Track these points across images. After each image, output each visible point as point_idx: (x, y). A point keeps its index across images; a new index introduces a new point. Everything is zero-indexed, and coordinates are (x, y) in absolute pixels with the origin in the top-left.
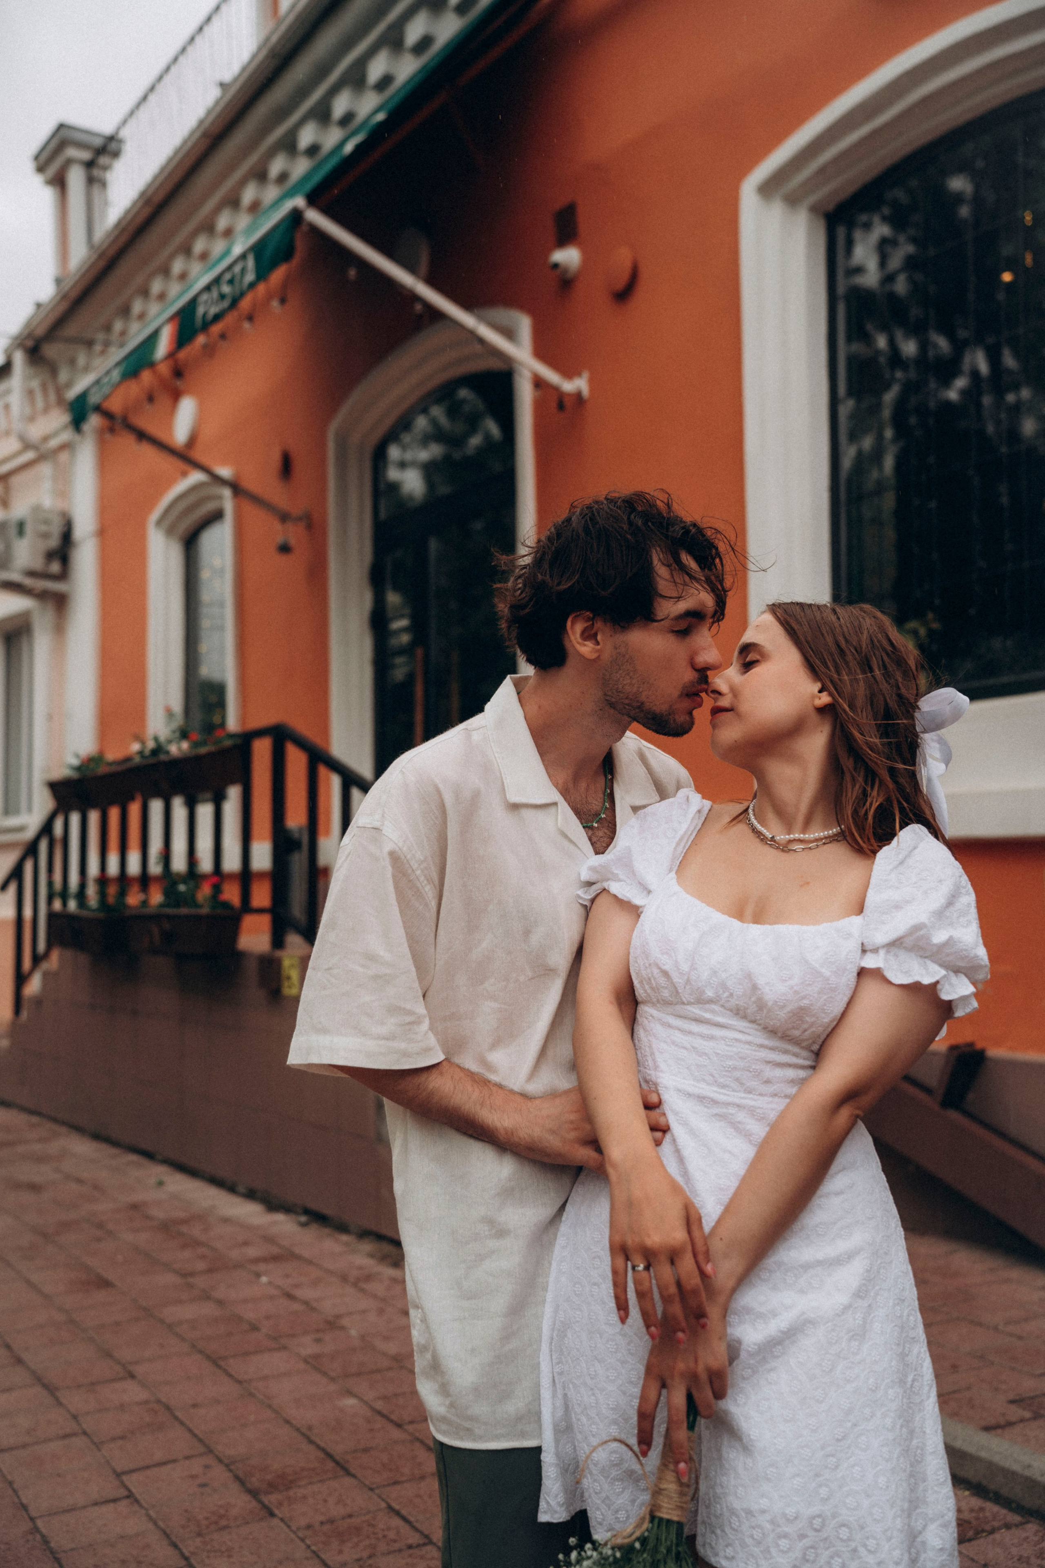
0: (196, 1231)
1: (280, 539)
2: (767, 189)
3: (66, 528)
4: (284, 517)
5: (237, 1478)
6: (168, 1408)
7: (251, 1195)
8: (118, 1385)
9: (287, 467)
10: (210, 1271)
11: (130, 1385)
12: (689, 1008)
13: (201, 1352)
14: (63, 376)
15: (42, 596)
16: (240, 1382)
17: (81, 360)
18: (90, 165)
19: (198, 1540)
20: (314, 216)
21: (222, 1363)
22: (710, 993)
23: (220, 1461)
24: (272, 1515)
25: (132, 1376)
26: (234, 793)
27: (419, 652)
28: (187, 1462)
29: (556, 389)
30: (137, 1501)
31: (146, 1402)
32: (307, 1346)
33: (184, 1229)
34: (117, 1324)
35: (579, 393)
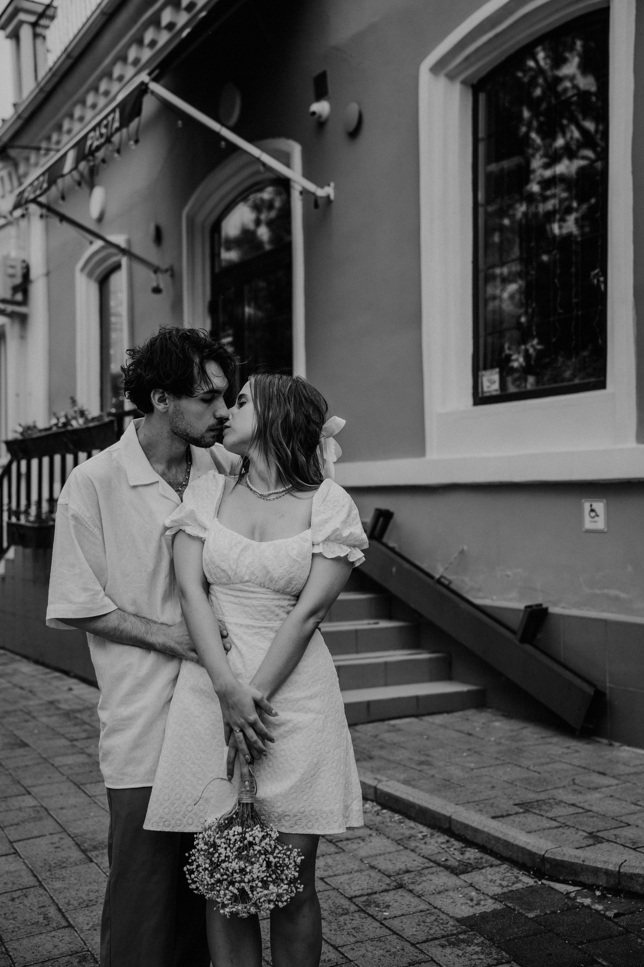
0: (85, 717)
1: (154, 284)
2: (435, 70)
3: (25, 270)
4: (156, 270)
5: (77, 844)
6: (46, 809)
8: (20, 798)
9: (158, 236)
10: (88, 738)
11: (28, 798)
12: (236, 585)
13: (71, 781)
14: (22, 169)
15: (11, 315)
16: (90, 797)
17: (33, 159)
18: (35, 25)
19: (48, 874)
20: (154, 86)
21: (81, 787)
22: (246, 578)
23: (69, 835)
24: (91, 861)
25: (29, 793)
28: (51, 836)
29: (313, 194)
30: (19, 855)
31: (35, 806)
33: (78, 715)
34: (27, 766)
35: (328, 197)
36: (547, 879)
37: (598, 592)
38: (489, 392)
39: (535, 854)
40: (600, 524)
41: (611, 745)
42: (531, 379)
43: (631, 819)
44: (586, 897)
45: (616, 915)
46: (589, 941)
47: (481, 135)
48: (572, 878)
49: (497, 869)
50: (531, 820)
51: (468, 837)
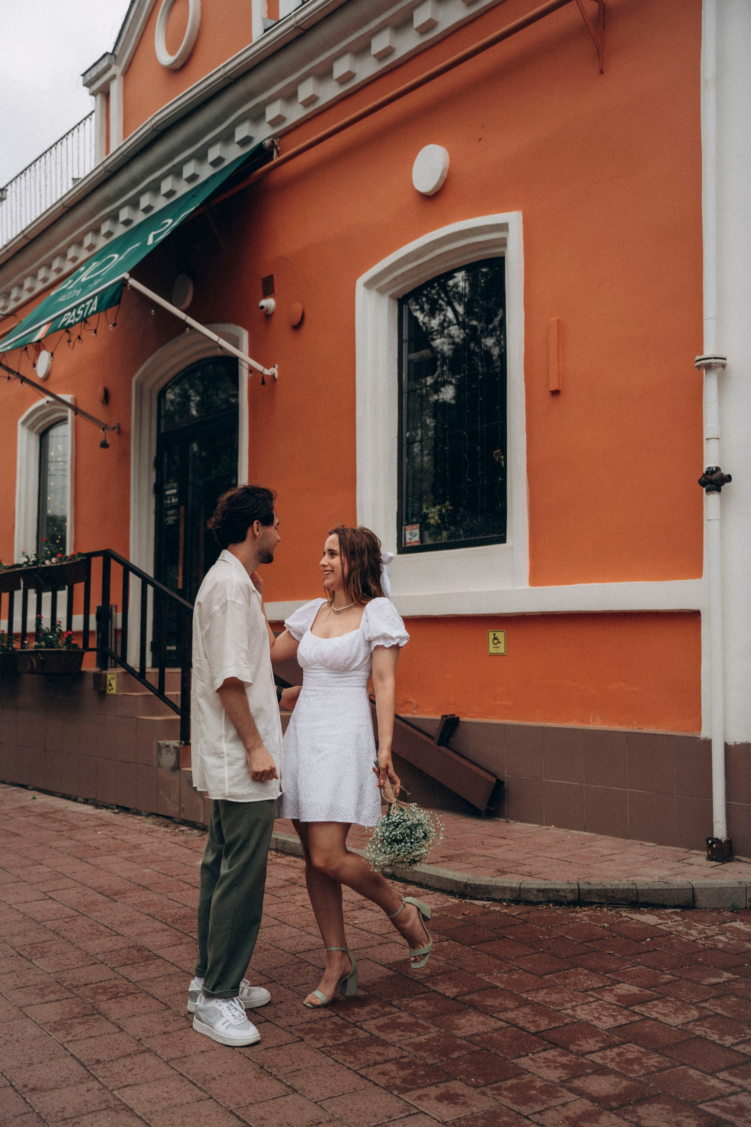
0: (59, 816)
1: (101, 439)
2: (368, 285)
4: (104, 427)
5: (99, 892)
6: (61, 873)
7: (86, 802)
8: (35, 867)
9: (106, 397)
10: (70, 830)
11: (41, 867)
13: (73, 856)
16: (94, 865)
20: (133, 282)
21: (84, 860)
23: (90, 888)
25: (41, 864)
26: (79, 588)
27: (182, 508)
28: (74, 889)
29: (261, 373)
30: (55, 899)
31: (50, 872)
32: (125, 854)
33: (53, 815)
35: (273, 376)
36: (469, 899)
37: (499, 703)
38: (410, 543)
39: (461, 882)
40: (501, 649)
41: (507, 822)
42: (445, 534)
43: (527, 862)
44: (497, 906)
45: (518, 914)
46: (500, 928)
47: (405, 337)
48: (486, 896)
49: (432, 896)
50: (453, 864)
51: (408, 879)
